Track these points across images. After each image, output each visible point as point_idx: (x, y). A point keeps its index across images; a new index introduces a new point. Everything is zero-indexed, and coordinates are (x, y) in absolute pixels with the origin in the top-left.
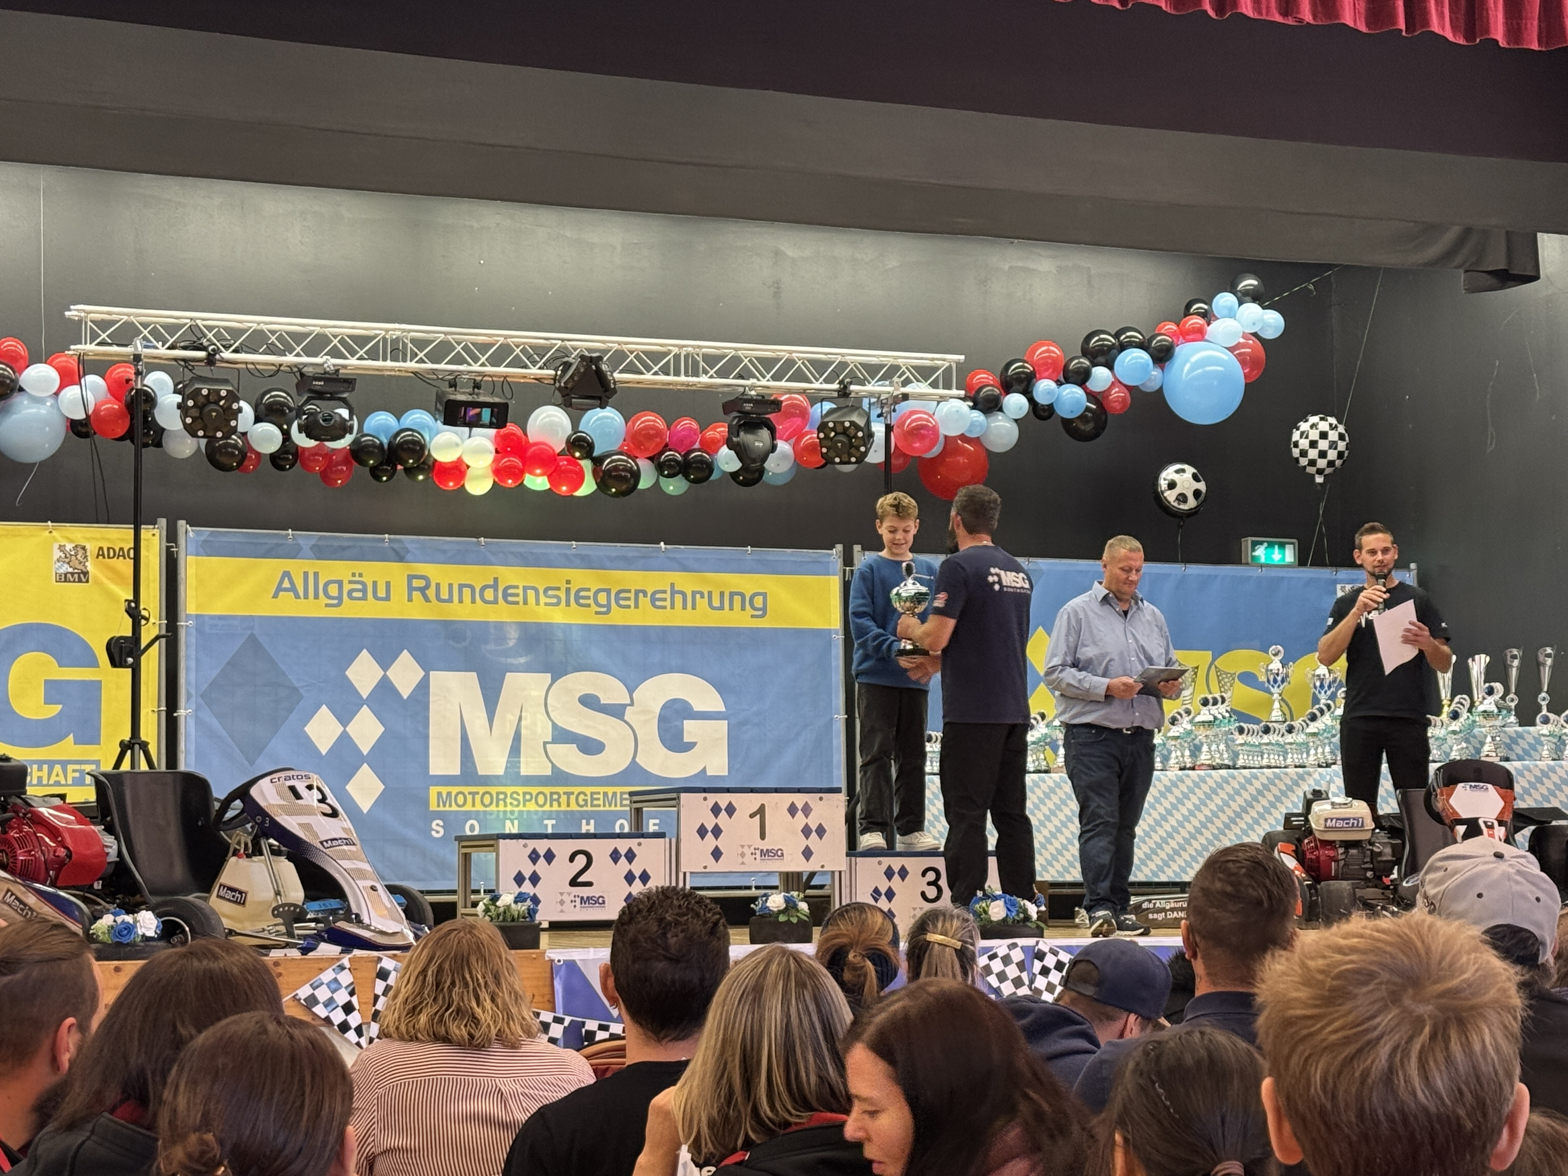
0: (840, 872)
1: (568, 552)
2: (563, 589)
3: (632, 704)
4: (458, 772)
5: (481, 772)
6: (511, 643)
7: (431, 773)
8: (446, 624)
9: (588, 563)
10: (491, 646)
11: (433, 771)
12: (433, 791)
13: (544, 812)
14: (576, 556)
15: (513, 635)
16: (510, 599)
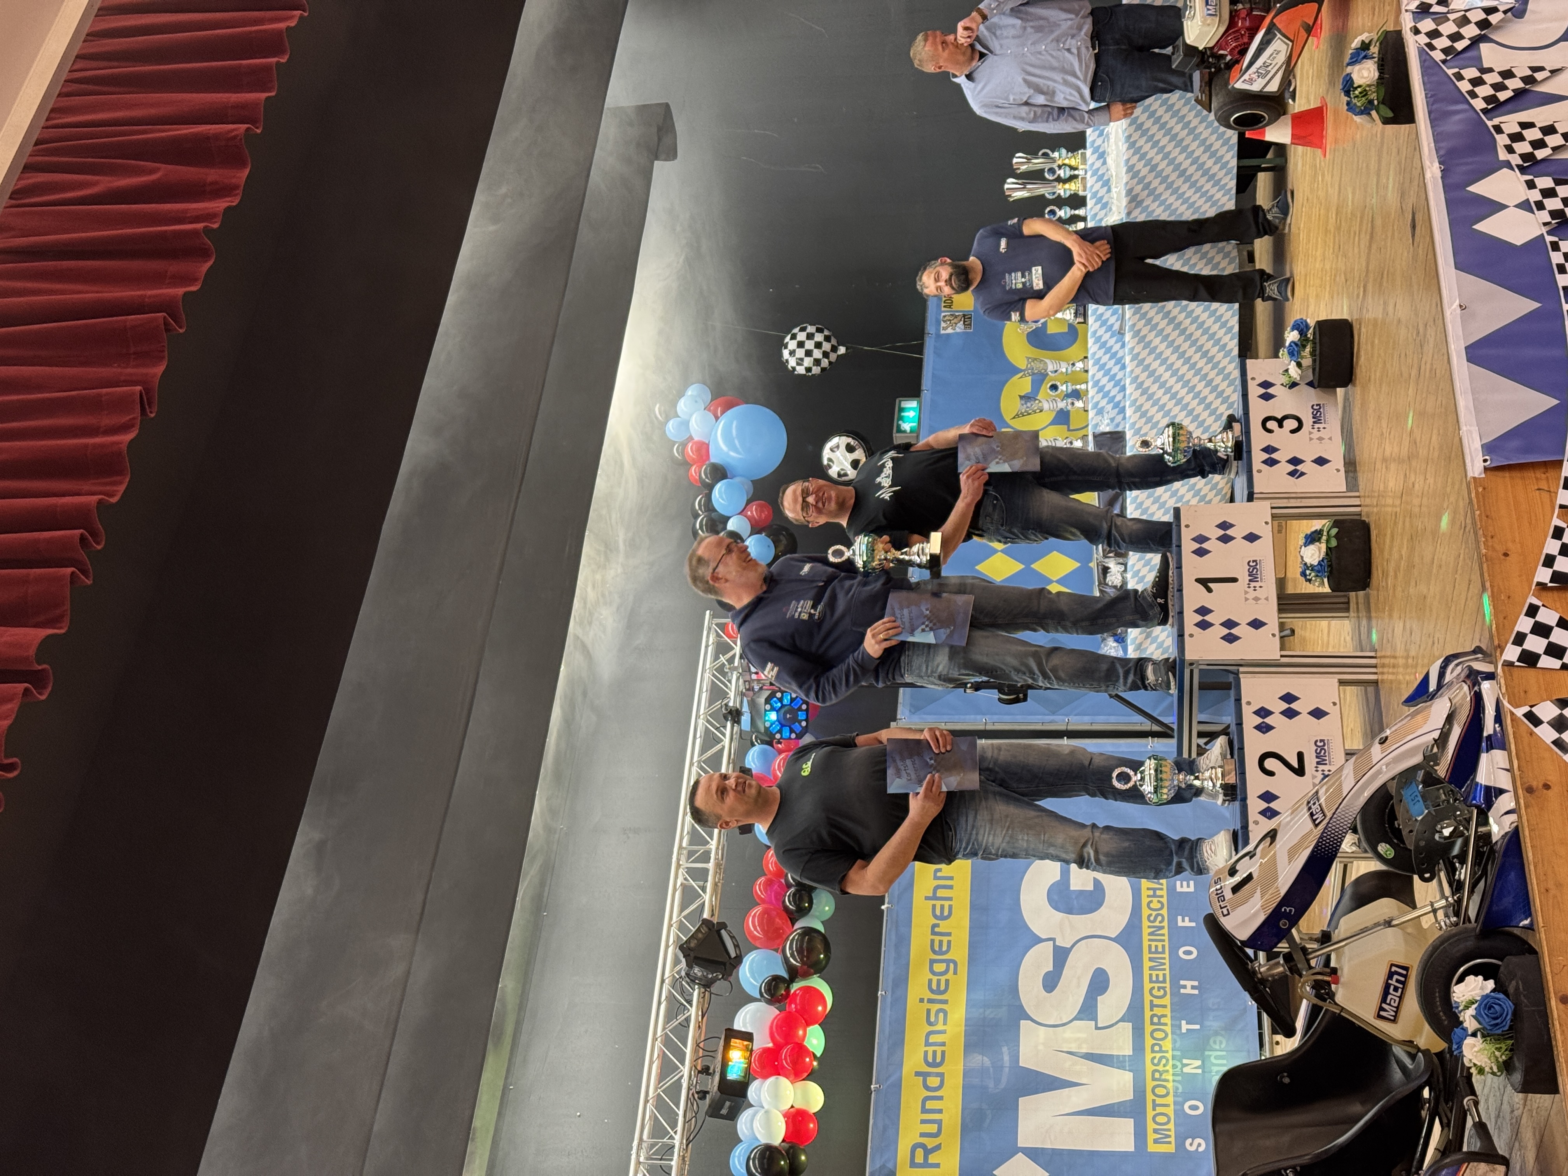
0: (1272, 508)
1: (889, 999)
2: (930, 1006)
3: (1053, 940)
4: (1131, 1121)
5: (1130, 1096)
6: (987, 1061)
7: (1132, 1149)
8: (965, 1129)
9: (902, 981)
10: (991, 1085)
11: (1131, 1148)
12: (1152, 1148)
13: (1172, 1033)
14: (893, 993)
15: (979, 1060)
16: (938, 1060)
